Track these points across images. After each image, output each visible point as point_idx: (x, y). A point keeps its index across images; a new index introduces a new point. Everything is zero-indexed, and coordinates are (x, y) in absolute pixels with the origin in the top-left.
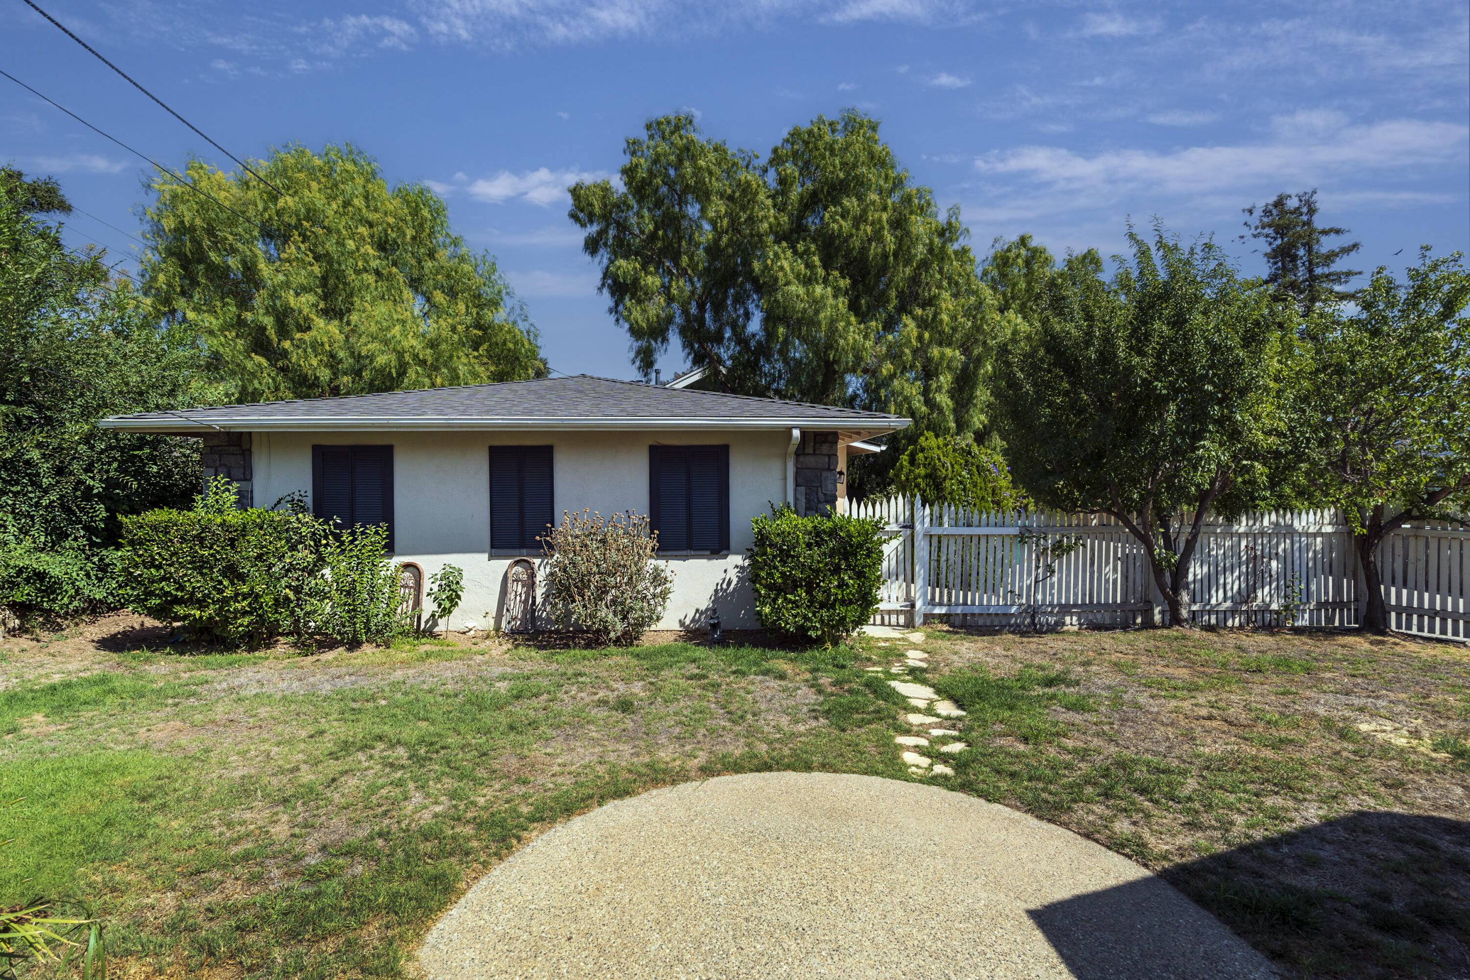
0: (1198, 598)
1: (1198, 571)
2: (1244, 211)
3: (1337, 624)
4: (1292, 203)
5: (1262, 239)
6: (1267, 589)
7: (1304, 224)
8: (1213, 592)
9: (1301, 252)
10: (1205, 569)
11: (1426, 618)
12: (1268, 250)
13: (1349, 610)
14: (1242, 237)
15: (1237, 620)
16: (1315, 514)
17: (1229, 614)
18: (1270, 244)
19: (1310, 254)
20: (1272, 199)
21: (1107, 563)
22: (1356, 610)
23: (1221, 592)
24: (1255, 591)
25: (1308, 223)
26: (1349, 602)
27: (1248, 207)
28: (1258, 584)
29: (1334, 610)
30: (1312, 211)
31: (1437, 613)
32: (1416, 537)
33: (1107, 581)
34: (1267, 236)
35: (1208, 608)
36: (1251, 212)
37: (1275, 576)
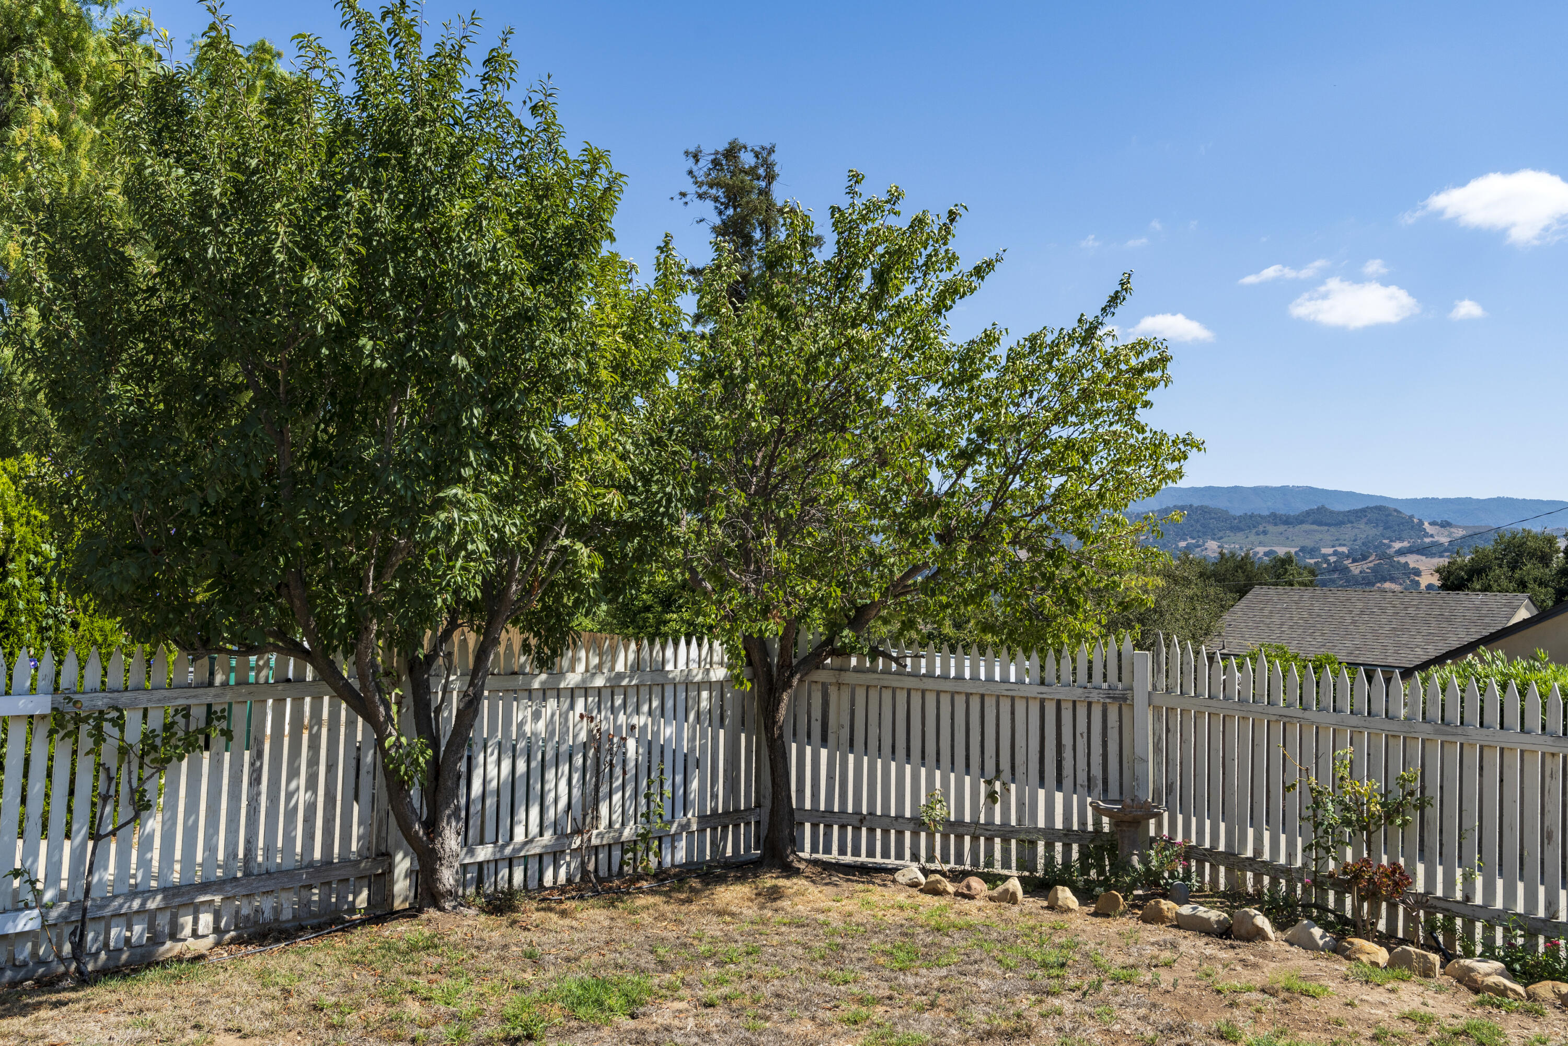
0: (490, 834)
1: (492, 771)
2: (687, 153)
3: (729, 852)
4: (747, 159)
5: (709, 204)
6: (617, 797)
7: (761, 192)
8: (521, 815)
9: (757, 235)
10: (506, 765)
11: (850, 829)
12: (717, 221)
13: (748, 824)
14: (683, 195)
15: (563, 872)
16: (700, 645)
17: (547, 860)
18: (720, 213)
19: (767, 240)
20: (722, 146)
21: (294, 773)
22: (758, 823)
23: (535, 811)
24: (596, 808)
25: (765, 193)
26: (748, 809)
27: (692, 149)
28: (604, 789)
29: (725, 828)
30: (771, 177)
31: (862, 820)
32: (839, 685)
33: (291, 814)
34: (716, 199)
35: (508, 851)
36: (696, 157)
37: (631, 772)
